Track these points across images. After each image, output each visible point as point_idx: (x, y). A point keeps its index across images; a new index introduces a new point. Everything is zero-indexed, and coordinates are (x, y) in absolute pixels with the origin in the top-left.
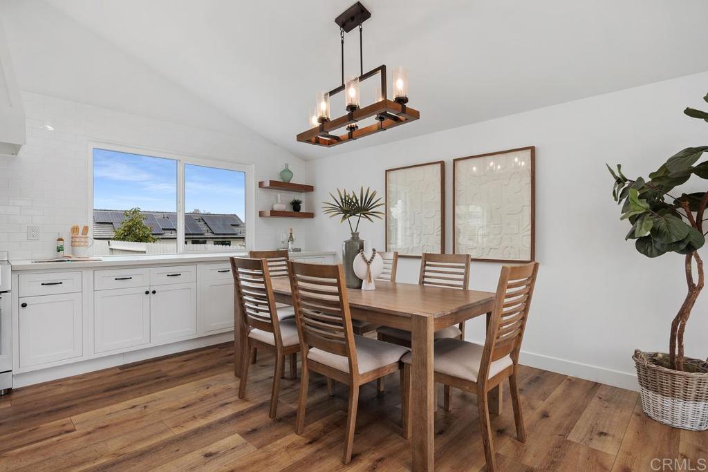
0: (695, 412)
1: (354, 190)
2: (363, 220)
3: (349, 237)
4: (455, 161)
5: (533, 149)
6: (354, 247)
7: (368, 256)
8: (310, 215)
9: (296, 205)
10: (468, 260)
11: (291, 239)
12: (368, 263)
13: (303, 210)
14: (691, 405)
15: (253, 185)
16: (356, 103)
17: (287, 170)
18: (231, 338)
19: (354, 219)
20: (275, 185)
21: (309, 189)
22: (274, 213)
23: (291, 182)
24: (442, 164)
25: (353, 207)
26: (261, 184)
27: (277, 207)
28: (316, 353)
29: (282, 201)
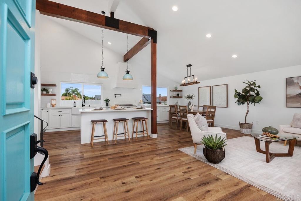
0: (246, 131)
1: (190, 94)
2: (191, 99)
3: (189, 102)
4: (213, 86)
5: (227, 85)
6: (189, 104)
7: (192, 105)
8: (181, 97)
9: (178, 95)
10: (215, 107)
11: (177, 103)
12: (192, 106)
13: (180, 96)
14: (245, 130)
15: (169, 91)
16: (189, 81)
17: (176, 87)
18: (168, 122)
19: (189, 99)
20: (173, 91)
21: (181, 91)
22: (174, 97)
23: (177, 90)
24: (210, 87)
25: (190, 97)
26: (170, 91)
27: (174, 95)
28: (183, 119)
29: (175, 94)
